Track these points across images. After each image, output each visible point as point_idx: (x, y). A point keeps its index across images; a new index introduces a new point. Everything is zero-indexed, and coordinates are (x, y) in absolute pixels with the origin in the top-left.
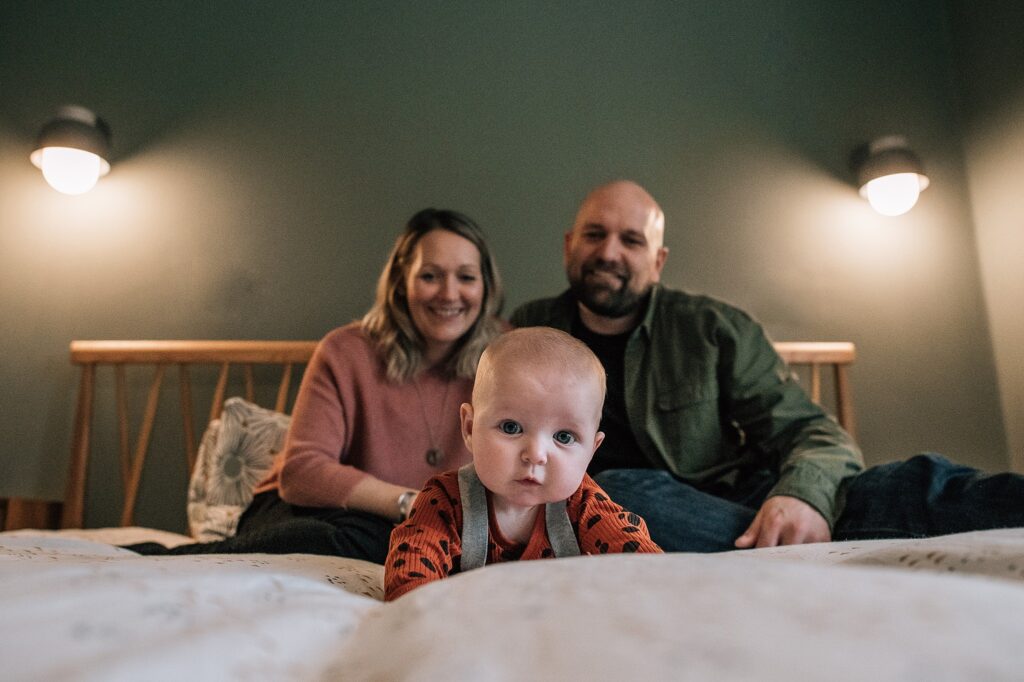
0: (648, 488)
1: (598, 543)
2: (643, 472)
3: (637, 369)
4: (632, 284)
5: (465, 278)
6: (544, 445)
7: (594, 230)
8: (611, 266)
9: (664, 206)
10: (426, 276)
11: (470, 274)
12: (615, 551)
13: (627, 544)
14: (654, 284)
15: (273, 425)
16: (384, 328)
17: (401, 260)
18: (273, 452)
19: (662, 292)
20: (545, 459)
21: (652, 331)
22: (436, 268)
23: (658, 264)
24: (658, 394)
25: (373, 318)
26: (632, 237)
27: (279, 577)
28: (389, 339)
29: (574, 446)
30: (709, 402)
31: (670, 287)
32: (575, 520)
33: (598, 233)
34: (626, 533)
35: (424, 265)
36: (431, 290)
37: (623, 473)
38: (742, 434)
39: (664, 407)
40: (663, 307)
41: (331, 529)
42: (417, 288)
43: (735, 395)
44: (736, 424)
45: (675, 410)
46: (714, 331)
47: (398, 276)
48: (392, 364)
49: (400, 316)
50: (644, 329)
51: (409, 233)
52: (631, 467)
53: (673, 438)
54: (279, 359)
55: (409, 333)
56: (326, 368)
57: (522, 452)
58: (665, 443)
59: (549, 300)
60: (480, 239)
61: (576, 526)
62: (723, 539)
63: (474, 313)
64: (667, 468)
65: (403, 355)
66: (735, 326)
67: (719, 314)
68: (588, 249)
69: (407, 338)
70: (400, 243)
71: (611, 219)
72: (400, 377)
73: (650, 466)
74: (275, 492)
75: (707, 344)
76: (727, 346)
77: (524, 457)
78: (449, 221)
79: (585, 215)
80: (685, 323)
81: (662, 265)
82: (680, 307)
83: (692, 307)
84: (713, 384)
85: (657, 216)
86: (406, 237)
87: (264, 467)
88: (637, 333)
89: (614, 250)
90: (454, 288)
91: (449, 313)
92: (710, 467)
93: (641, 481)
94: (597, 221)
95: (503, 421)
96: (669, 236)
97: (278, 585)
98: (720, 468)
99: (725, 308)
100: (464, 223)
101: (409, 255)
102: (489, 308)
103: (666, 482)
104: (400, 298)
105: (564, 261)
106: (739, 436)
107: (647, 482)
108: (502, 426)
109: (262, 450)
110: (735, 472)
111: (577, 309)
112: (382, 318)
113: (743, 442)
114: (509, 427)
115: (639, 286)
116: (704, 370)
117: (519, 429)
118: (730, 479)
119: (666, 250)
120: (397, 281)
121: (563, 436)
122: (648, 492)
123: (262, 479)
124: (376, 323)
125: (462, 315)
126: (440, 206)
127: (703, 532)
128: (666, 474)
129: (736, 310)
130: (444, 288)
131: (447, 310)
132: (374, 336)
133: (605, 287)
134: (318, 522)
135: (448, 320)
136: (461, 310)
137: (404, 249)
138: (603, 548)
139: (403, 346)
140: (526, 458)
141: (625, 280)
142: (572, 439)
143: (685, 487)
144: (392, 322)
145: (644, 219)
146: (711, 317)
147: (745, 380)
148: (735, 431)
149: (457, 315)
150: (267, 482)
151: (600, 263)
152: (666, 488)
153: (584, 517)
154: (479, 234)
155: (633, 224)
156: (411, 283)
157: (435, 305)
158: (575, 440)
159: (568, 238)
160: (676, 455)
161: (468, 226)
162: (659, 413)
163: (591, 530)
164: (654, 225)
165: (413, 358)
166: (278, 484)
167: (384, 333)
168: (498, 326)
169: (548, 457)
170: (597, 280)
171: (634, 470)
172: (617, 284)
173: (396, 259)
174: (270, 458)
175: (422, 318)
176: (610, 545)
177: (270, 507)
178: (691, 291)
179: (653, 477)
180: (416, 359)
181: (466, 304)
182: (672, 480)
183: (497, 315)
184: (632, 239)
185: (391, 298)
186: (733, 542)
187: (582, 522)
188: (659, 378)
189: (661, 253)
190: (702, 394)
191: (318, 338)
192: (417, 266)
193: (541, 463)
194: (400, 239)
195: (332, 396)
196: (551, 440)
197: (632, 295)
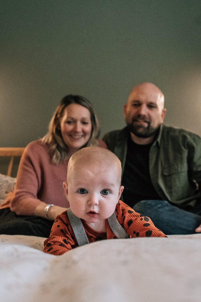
0: (159, 208)
1: (134, 232)
2: (158, 201)
3: (154, 158)
4: (152, 124)
5: (84, 123)
6: (97, 197)
7: (136, 103)
8: (143, 118)
9: (164, 92)
10: (68, 122)
11: (86, 121)
12: (142, 236)
13: (146, 232)
14: (161, 124)
15: (7, 181)
16: (51, 142)
17: (59, 116)
18: (7, 192)
19: (164, 127)
20: (98, 203)
21: (161, 143)
22: (73, 119)
23: (162, 116)
24: (163, 169)
25: (47, 138)
26: (152, 105)
27: (16, 246)
28: (54, 147)
29: (110, 195)
30: (184, 172)
31: (168, 125)
32: (121, 223)
33: (138, 104)
34: (145, 227)
35: (68, 117)
36: (70, 127)
37: (149, 202)
38: (197, 185)
39: (166, 174)
40: (165, 134)
41: (31, 224)
42: (65, 126)
43: (195, 169)
44: (195, 181)
45: (170, 175)
46: (186, 144)
47: (57, 122)
48: (54, 157)
49: (58, 138)
50: (157, 143)
51: (62, 105)
52: (152, 199)
53: (169, 187)
54: (9, 155)
55: (62, 145)
56: (28, 159)
57: (88, 202)
58: (166, 189)
59: (119, 131)
60: (90, 107)
61: (122, 225)
62: (191, 229)
63: (88, 137)
64: (167, 199)
65: (59, 154)
66: (195, 141)
67: (188, 136)
68: (134, 111)
69: (60, 147)
70: (58, 108)
71: (142, 98)
72: (58, 162)
73: (160, 199)
74: (8, 209)
75: (183, 148)
76: (191, 150)
77: (89, 203)
78: (77, 100)
79: (132, 98)
80: (174, 140)
81: (164, 116)
82: (172, 133)
83: (177, 134)
84: (185, 165)
85: (161, 96)
86: (61, 106)
87: (3, 198)
88: (155, 144)
89: (145, 110)
90: (80, 127)
91: (78, 137)
92: (184, 199)
93: (157, 205)
94: (137, 99)
95: (79, 189)
96: (166, 104)
97: (16, 250)
98: (188, 199)
99: (190, 134)
100: (84, 101)
101: (62, 114)
102: (94, 135)
103: (167, 205)
104: (58, 131)
105: (124, 116)
106: (196, 186)
107: (159, 206)
108: (79, 191)
109: (2, 192)
110: (194, 201)
111: (130, 135)
112: (50, 139)
113: (197, 188)
114: (83, 191)
115: (155, 125)
116: (182, 159)
117: (86, 192)
118: (192, 204)
119: (165, 110)
120: (57, 124)
121: (105, 192)
122: (160, 210)
123: (2, 204)
124: (48, 140)
125: (83, 138)
126: (74, 94)
127: (182, 226)
128: (166, 202)
129: (195, 135)
130: (76, 127)
131: (77, 136)
132: (47, 145)
133: (141, 126)
134: (25, 221)
135: (78, 139)
136: (82, 136)
137: (60, 111)
138: (137, 235)
139: (59, 150)
140: (90, 203)
141: (149, 123)
142: (109, 193)
143: (175, 207)
144: (55, 140)
145: (156, 98)
146: (185, 138)
147: (198, 163)
148: (194, 184)
149: (81, 138)
150: (4, 205)
151: (139, 116)
152: (167, 208)
153: (125, 221)
154: (90, 105)
155: (151, 100)
156: (62, 125)
157: (72, 134)
158: (110, 193)
159: (125, 107)
160: (170, 193)
161: (85, 102)
162: (164, 177)
163: (130, 227)
164: (160, 100)
165: (63, 155)
166: (10, 205)
167: (51, 145)
168: (97, 142)
169: (99, 202)
170: (138, 123)
171: (154, 201)
172: (146, 125)
173: (56, 115)
174: (5, 195)
175: (67, 139)
176: (140, 233)
177: (6, 215)
178: (176, 127)
179: (161, 203)
180: (65, 155)
181: (84, 133)
182: (169, 204)
183: (97, 137)
184: (151, 106)
185: (54, 131)
186: (194, 230)
187: (125, 223)
188: (163, 162)
189: (163, 111)
190: (181, 169)
191: (25, 146)
192: (65, 118)
193: (96, 205)
194: (58, 107)
195: (31, 170)
196: (100, 194)
197: (152, 129)
